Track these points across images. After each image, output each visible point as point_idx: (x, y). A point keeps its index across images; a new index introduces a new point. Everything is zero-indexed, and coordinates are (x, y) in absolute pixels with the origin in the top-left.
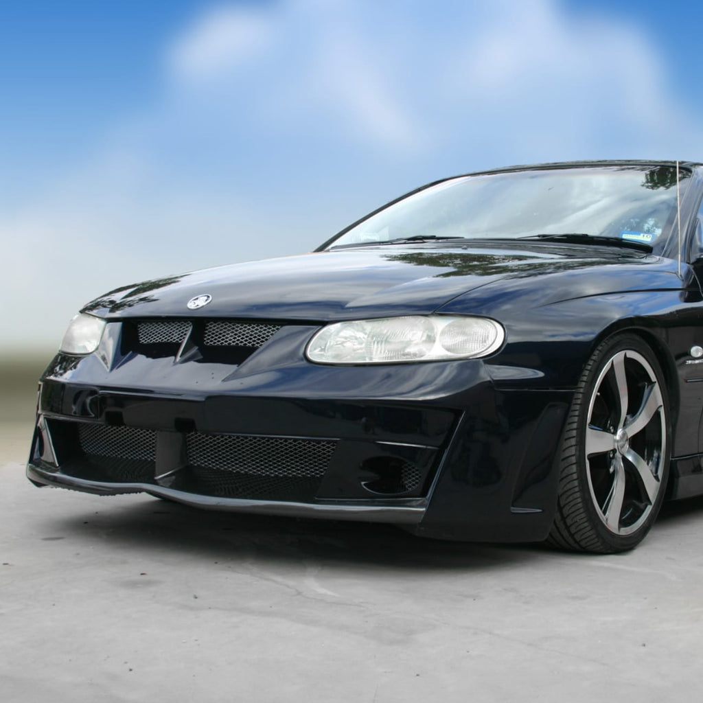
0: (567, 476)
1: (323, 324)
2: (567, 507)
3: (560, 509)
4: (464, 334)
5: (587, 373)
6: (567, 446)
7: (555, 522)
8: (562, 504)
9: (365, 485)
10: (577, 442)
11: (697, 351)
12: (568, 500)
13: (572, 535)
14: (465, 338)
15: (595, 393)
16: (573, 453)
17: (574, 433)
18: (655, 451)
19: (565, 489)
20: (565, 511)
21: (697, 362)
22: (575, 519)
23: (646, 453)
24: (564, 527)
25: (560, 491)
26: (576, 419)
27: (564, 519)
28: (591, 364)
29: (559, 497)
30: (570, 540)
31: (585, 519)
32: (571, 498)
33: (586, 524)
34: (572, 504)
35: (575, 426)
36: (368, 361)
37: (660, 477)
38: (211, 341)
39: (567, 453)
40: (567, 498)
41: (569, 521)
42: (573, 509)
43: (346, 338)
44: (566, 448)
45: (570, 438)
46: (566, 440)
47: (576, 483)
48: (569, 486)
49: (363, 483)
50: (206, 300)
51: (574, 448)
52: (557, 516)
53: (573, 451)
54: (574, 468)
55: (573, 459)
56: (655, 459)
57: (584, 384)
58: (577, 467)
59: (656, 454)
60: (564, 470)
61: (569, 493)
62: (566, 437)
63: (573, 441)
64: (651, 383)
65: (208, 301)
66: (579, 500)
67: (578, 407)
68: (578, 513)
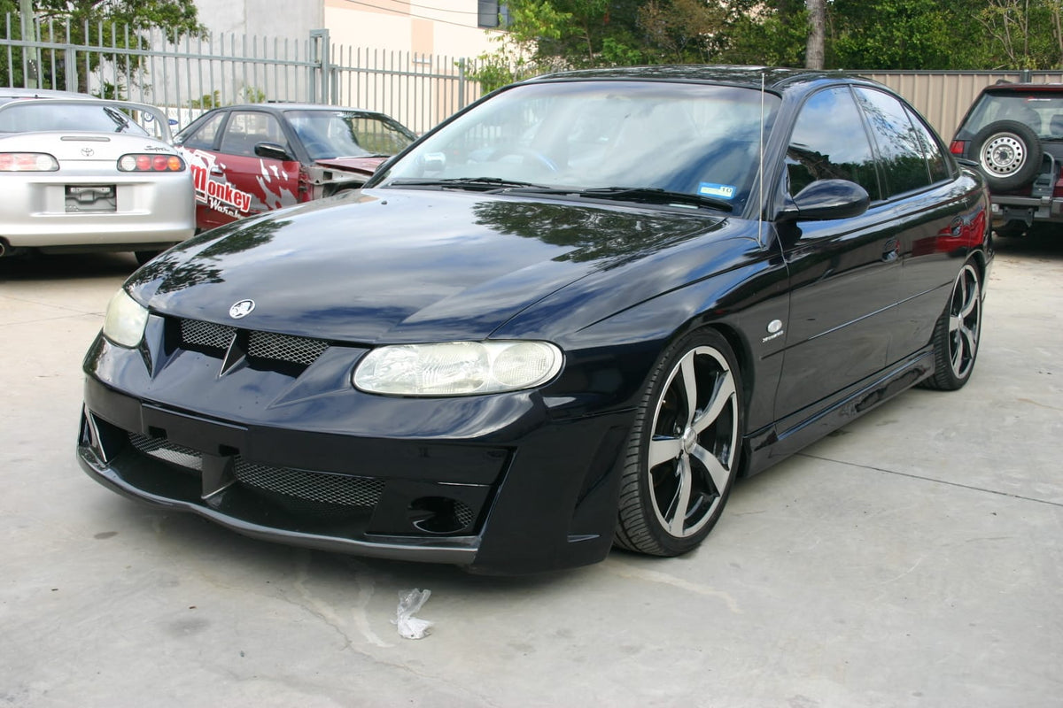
0: (628, 493)
1: (372, 347)
2: (628, 522)
3: (622, 523)
4: (520, 360)
5: (652, 384)
6: (628, 464)
7: (617, 534)
8: (623, 518)
9: (417, 524)
10: (639, 459)
11: (775, 326)
12: (629, 516)
13: (629, 539)
14: (520, 364)
15: (661, 401)
16: (635, 471)
17: (637, 450)
18: (725, 446)
19: (627, 505)
20: (627, 525)
21: (775, 336)
22: (636, 533)
23: (715, 448)
24: (625, 537)
25: (621, 507)
26: (639, 436)
27: (625, 531)
28: (656, 373)
29: (620, 512)
30: (627, 542)
31: (647, 533)
32: (632, 514)
33: (649, 537)
34: (633, 519)
35: (637, 443)
36: (417, 392)
37: (730, 465)
38: (256, 352)
39: (629, 471)
40: (629, 513)
41: (630, 533)
42: (635, 523)
43: (393, 359)
44: (628, 466)
45: (631, 455)
46: (628, 457)
47: (638, 500)
48: (630, 503)
49: (415, 523)
50: (249, 308)
51: (636, 466)
52: (619, 529)
53: (635, 468)
54: (636, 486)
55: (635, 477)
56: (724, 455)
57: (648, 396)
58: (639, 485)
59: (725, 449)
60: (624, 487)
61: (631, 509)
62: (628, 454)
63: (635, 459)
64: (723, 372)
65: (252, 309)
66: (641, 516)
67: (641, 423)
68: (640, 527)
